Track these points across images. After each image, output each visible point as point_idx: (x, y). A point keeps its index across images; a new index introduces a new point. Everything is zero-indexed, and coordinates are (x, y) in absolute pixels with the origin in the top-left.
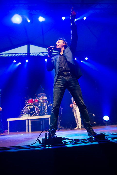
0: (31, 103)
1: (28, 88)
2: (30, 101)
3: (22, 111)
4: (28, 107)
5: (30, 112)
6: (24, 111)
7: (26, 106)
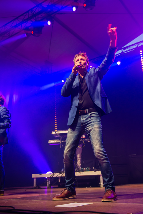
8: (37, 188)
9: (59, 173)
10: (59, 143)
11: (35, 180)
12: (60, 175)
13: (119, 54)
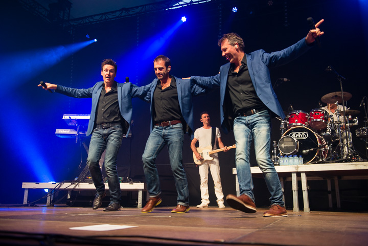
0: (299, 124)
1: (285, 79)
2: (297, 117)
3: (277, 147)
4: (294, 135)
5: (301, 149)
6: (283, 146)
7: (287, 134)
8: (29, 205)
9: (70, 184)
10: (75, 135)
11: (26, 193)
12: (72, 187)
13: (187, 3)
